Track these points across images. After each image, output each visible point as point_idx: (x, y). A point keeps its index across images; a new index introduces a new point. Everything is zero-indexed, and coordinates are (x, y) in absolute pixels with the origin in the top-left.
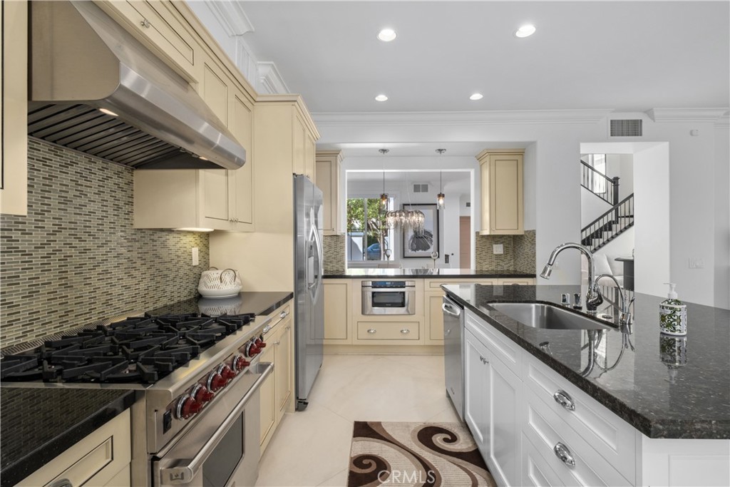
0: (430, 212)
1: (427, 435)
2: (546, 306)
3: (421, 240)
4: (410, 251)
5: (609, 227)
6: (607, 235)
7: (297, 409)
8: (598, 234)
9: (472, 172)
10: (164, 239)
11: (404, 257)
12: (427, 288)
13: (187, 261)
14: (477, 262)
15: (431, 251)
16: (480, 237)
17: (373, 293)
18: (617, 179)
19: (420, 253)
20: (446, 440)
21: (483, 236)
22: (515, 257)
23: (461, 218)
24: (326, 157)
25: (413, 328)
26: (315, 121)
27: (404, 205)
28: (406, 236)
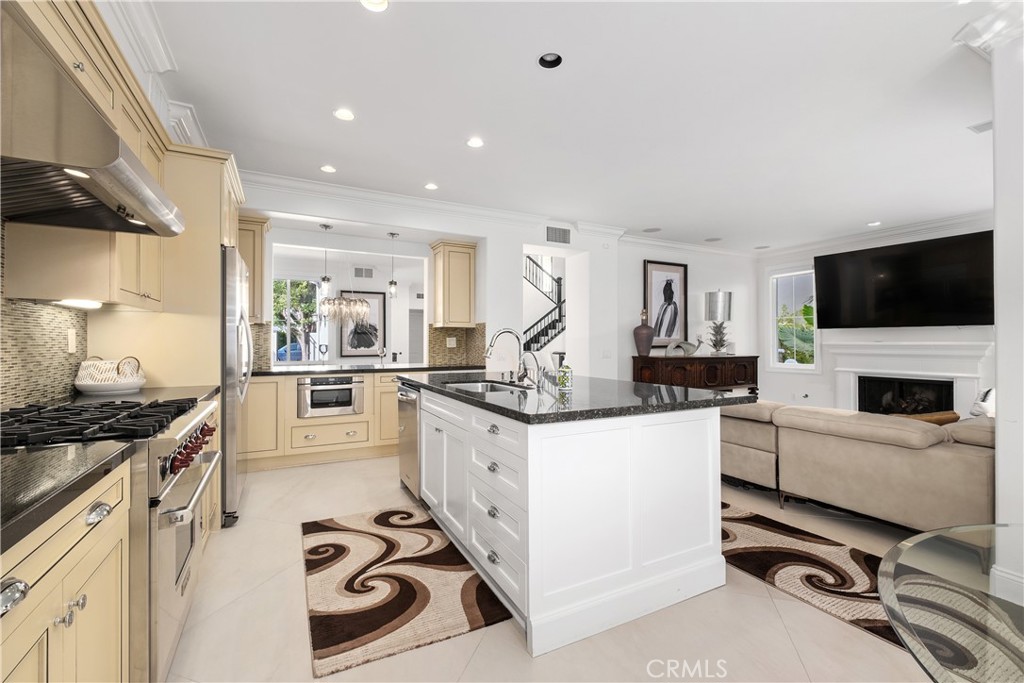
0: (376, 301)
1: (383, 519)
2: (489, 384)
3: (363, 335)
4: (349, 348)
5: (552, 325)
6: (551, 332)
7: (223, 526)
8: (544, 332)
9: (426, 261)
11: (342, 356)
12: (377, 383)
13: (63, 346)
14: (431, 357)
15: (376, 348)
16: (434, 330)
17: (312, 392)
18: (560, 279)
19: (363, 350)
20: (402, 518)
21: (436, 329)
22: (467, 351)
23: (411, 311)
24: (251, 225)
25: (361, 430)
26: (242, 180)
27: (342, 292)
28: (344, 329)
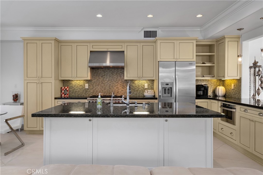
10: (133, 82)
13: (143, 87)
